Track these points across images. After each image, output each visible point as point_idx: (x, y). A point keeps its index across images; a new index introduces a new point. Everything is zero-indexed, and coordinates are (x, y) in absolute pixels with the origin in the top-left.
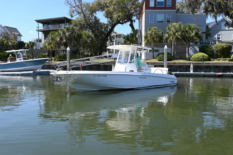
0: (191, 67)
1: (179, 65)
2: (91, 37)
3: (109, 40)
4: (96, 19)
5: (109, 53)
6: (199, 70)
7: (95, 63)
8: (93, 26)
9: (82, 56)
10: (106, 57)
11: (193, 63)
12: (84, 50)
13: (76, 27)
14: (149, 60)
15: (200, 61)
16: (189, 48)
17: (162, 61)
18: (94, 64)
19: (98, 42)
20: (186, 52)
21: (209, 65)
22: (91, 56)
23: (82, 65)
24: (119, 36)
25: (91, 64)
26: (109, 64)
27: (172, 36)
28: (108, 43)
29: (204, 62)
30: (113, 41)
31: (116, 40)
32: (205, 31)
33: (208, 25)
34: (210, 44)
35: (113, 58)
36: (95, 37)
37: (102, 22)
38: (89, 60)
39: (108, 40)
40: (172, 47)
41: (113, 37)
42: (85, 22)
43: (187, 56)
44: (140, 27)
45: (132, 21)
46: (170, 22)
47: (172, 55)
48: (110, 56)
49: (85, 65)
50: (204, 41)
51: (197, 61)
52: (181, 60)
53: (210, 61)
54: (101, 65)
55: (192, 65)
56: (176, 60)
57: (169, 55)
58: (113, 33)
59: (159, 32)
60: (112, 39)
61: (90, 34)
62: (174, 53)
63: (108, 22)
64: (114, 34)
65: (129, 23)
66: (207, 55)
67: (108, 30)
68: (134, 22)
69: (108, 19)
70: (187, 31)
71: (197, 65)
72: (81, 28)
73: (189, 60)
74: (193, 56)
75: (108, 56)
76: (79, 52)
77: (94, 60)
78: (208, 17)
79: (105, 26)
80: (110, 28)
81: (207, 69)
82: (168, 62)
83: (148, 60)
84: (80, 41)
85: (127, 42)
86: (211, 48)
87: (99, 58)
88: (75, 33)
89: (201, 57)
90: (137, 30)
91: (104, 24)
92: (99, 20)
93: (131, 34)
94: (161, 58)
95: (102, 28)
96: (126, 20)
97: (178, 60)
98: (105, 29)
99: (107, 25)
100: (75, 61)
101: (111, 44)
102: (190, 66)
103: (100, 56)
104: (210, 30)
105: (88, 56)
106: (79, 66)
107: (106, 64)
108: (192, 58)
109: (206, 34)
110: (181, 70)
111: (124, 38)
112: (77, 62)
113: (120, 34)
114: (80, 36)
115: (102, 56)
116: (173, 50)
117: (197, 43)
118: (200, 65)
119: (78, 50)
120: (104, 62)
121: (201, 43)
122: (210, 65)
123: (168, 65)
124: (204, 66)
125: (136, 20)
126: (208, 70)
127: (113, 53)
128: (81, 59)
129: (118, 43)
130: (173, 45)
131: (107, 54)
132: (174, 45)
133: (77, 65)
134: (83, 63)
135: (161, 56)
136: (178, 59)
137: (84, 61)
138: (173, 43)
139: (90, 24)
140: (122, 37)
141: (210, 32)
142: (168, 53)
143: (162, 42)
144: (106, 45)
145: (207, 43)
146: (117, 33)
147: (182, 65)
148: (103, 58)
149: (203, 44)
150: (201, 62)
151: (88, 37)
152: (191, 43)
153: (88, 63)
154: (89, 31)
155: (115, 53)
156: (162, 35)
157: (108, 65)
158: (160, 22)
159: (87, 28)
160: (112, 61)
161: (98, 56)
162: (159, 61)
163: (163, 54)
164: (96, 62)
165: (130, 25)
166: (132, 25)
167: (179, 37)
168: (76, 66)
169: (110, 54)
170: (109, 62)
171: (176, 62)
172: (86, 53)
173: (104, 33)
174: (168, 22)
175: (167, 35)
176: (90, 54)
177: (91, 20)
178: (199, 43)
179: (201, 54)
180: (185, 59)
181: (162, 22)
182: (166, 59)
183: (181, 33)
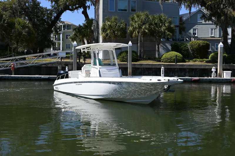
0: (162, 69)
1: (147, 67)
2: (28, 27)
3: (54, 33)
4: (35, 2)
5: (53, 50)
6: (171, 73)
7: (33, 63)
8: (30, 12)
9: (14, 54)
10: (49, 55)
11: (164, 65)
12: (17, 44)
13: (6, 11)
14: (108, 60)
15: (173, 62)
16: (160, 46)
17: (125, 62)
18: (32, 65)
19: (38, 34)
20: (155, 50)
21: (183, 67)
22: (27, 53)
23: (14, 67)
24: (68, 26)
25: (28, 65)
26: (54, 65)
27: (138, 30)
28: (52, 36)
29: (178, 64)
30: (60, 34)
31: (64, 32)
32: (178, 24)
33: (182, 17)
34: (185, 40)
35: (59, 58)
36: (34, 27)
37: (43, 7)
38: (24, 59)
39: (52, 32)
40: (138, 44)
41: (60, 28)
42: (19, 6)
43: (157, 56)
44: (97, 17)
45: (85, 8)
46: (135, 11)
47: (139, 54)
48: (55, 55)
49: (19, 66)
50: (177, 38)
51: (169, 62)
52: (149, 61)
53: (185, 62)
54: (43, 66)
55: (163, 67)
56: (144, 60)
57: (134, 54)
58: (59, 23)
59: (122, 23)
60: (58, 30)
61: (26, 23)
62: (140, 51)
63: (52, 7)
64: (61, 24)
65: (82, 10)
66: (180, 54)
67: (53, 18)
68: (88, 9)
69: (52, 3)
70: (156, 24)
71: (169, 67)
72: (14, 13)
73: (160, 61)
74: (164, 56)
75: (52, 54)
76: (10, 47)
77: (32, 60)
78: (181, 7)
79: (49, 12)
80: (55, 15)
81: (181, 73)
82: (133, 63)
83: (106, 60)
84: (11, 32)
85: (78, 34)
86: (185, 46)
87: (40, 56)
88: (4, 20)
89: (174, 58)
90: (92, 20)
91: (47, 10)
92: (39, 3)
93: (84, 24)
94: (124, 58)
95: (44, 15)
96: (77, 6)
97: (146, 61)
98: (48, 17)
99: (51, 11)
100: (4, 60)
101: (57, 37)
102: (160, 69)
103: (41, 54)
104: (184, 23)
105: (23, 53)
106: (10, 68)
107: (49, 66)
108: (162, 58)
109: (180, 28)
110: (149, 74)
111: (75, 29)
112: (6, 62)
113: (69, 24)
114: (11, 25)
115: (44, 54)
116: (139, 48)
117: (170, 39)
118: (172, 67)
119: (8, 45)
120: (47, 62)
121: (173, 40)
122: (185, 67)
123: (133, 67)
124: (177, 68)
125: (91, 6)
126: (183, 74)
127: (60, 49)
128: (14, 58)
129: (67, 36)
130: (139, 41)
131: (52, 51)
132: (141, 41)
133: (7, 67)
134: (16, 63)
135: (124, 55)
136: (145, 59)
137: (17, 60)
138: (139, 39)
139: (26, 9)
140: (72, 28)
141: (184, 25)
142: (133, 52)
143: (125, 37)
144: (50, 38)
145: (181, 39)
146: (65, 23)
147: (150, 67)
148: (45, 57)
149: (176, 41)
150: (174, 64)
151: (24, 27)
152: (161, 40)
153: (23, 64)
154: (25, 18)
155: (63, 50)
156: (126, 28)
157: (52, 67)
158: (122, 10)
159: (22, 14)
160: (57, 62)
161: (38, 54)
162: (121, 62)
163: (127, 52)
164: (36, 62)
165: (83, 13)
166: (85, 13)
167: (147, 31)
168: (5, 67)
169: (56, 51)
170: (54, 63)
171: (143, 63)
172: (20, 50)
173: (46, 22)
174: (133, 10)
175: (131, 28)
176: (26, 51)
177: (28, 3)
178: (171, 40)
179: (174, 53)
180: (154, 59)
181: (126, 10)
182: (131, 59)
183: (149, 27)
